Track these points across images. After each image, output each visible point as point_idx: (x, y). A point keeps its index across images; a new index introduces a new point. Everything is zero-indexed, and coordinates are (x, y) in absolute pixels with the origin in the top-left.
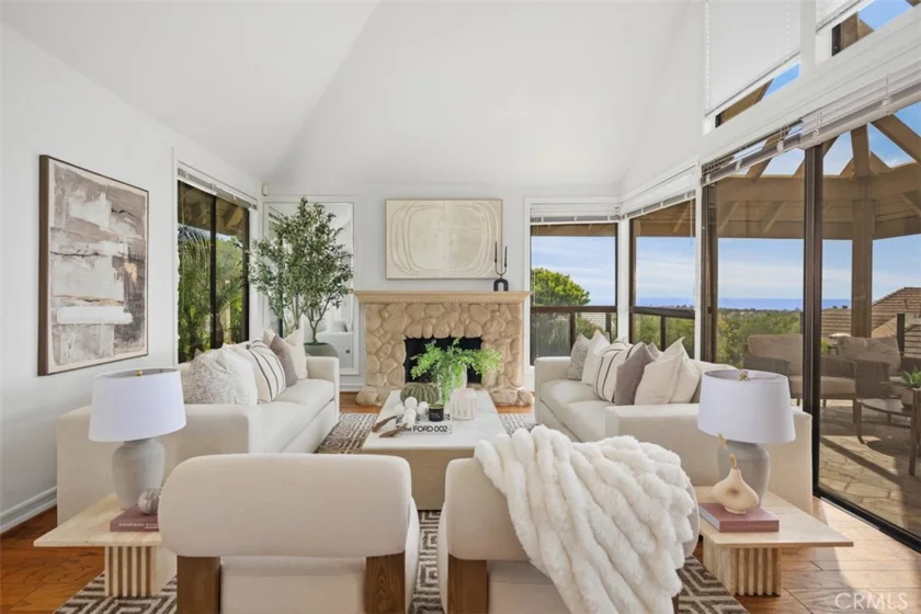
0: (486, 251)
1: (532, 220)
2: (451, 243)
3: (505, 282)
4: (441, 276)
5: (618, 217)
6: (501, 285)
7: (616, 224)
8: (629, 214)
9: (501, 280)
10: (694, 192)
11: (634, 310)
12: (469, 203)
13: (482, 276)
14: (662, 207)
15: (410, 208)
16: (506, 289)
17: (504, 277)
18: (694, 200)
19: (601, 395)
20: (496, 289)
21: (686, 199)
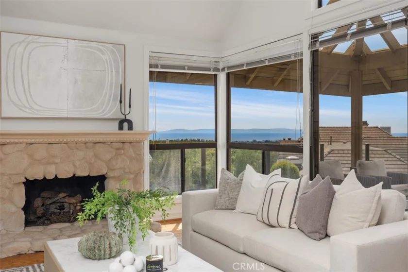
0: (110, 92)
1: (151, 66)
2: (76, 82)
3: (130, 123)
4: (65, 115)
5: (218, 70)
6: (126, 125)
7: (216, 76)
8: (229, 68)
9: (126, 120)
10: (302, 54)
11: (230, 145)
12: (94, 44)
13: (106, 117)
14: (267, 63)
15: (29, 43)
16: (130, 128)
17: (128, 117)
18: (301, 60)
19: (267, 222)
20: (121, 128)
21: (293, 59)
